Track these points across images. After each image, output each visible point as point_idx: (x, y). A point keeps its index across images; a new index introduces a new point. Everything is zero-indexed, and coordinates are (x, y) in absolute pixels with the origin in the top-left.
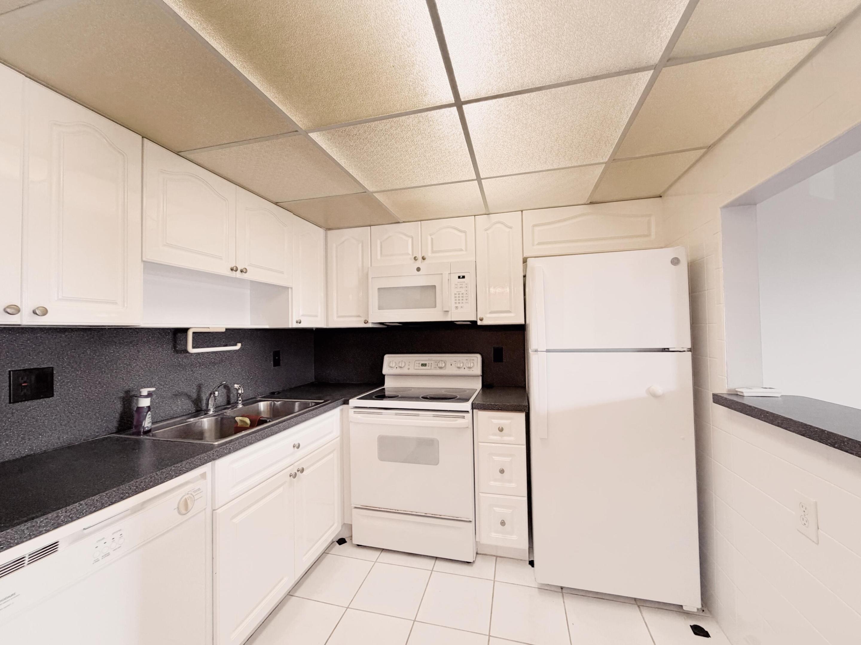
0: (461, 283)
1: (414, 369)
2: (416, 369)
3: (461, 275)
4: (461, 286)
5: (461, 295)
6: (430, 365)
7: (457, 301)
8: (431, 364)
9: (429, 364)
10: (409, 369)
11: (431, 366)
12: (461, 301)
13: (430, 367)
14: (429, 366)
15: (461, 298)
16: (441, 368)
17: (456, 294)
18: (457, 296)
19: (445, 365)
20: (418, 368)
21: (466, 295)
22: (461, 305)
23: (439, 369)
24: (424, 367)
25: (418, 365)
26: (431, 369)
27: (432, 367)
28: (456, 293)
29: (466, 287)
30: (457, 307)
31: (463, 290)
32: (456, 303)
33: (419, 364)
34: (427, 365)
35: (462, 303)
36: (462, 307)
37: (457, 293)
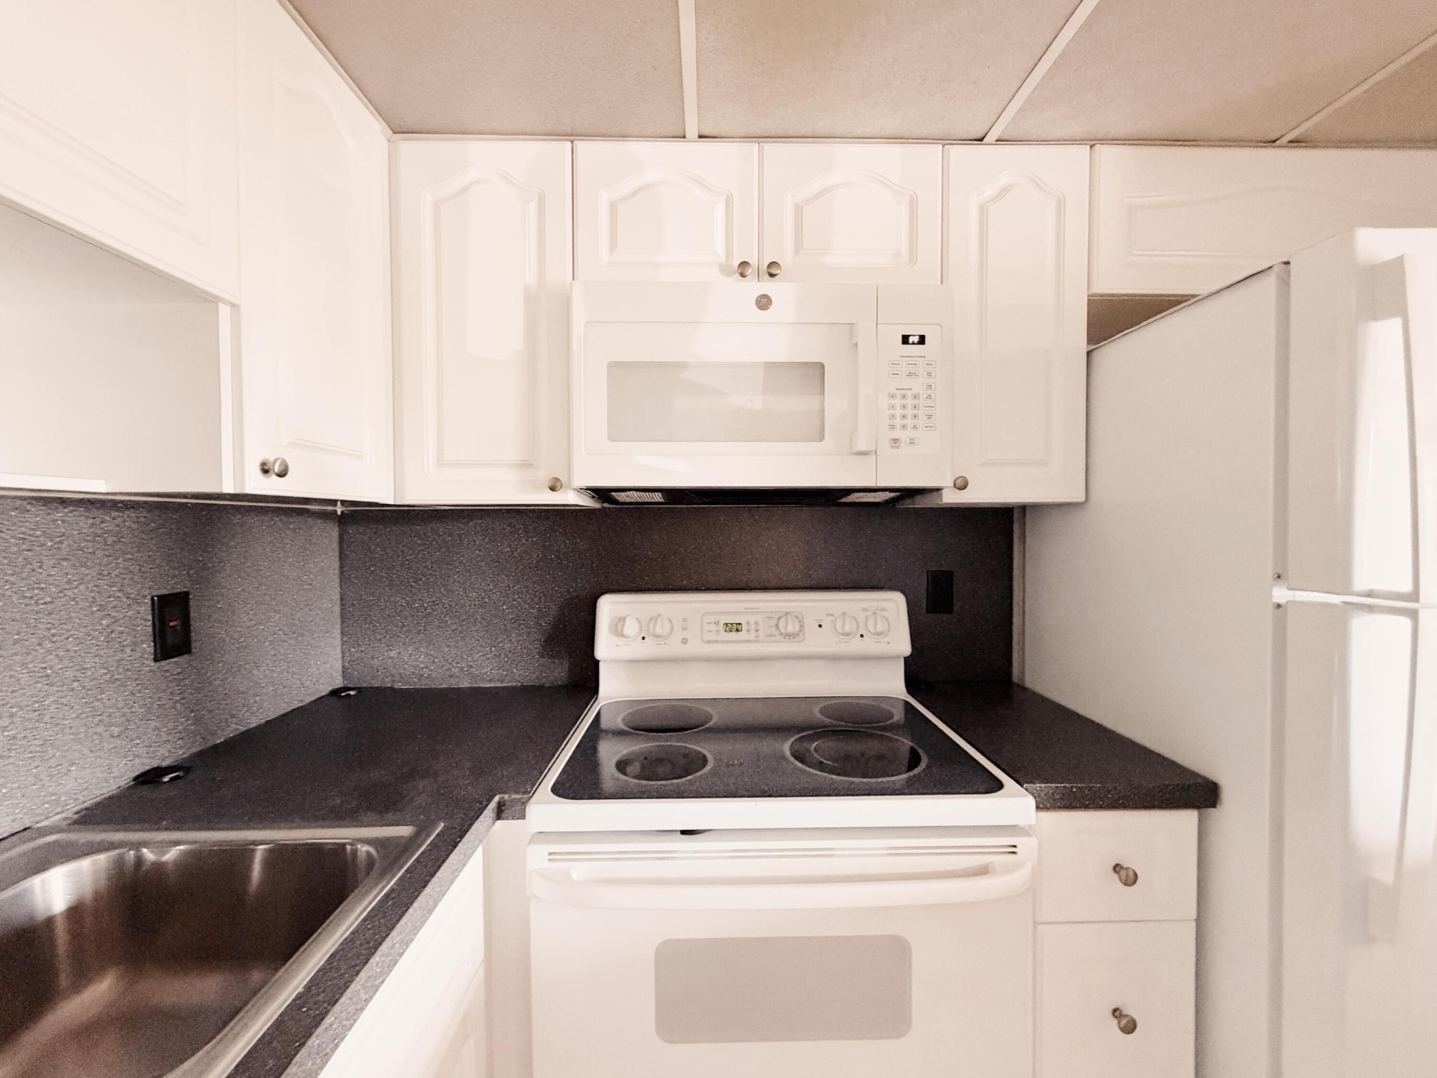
0: (912, 361)
1: (702, 639)
2: (709, 642)
3: (914, 332)
4: (912, 369)
5: (910, 402)
6: (753, 627)
7: (898, 422)
8: (756, 623)
9: (748, 623)
10: (685, 641)
11: (757, 631)
12: (909, 422)
13: (753, 633)
14: (748, 631)
15: (910, 412)
16: (788, 636)
17: (893, 396)
18: (897, 402)
19: (802, 626)
20: (716, 638)
21: (929, 402)
22: (909, 433)
23: (782, 638)
24: (733, 635)
25: (713, 627)
26: (757, 642)
27: (761, 633)
28: (894, 391)
29: (929, 374)
30: (895, 441)
31: (917, 385)
32: (892, 427)
33: (717, 623)
34: (744, 627)
35: (915, 427)
36: (912, 442)
37: (898, 392)
